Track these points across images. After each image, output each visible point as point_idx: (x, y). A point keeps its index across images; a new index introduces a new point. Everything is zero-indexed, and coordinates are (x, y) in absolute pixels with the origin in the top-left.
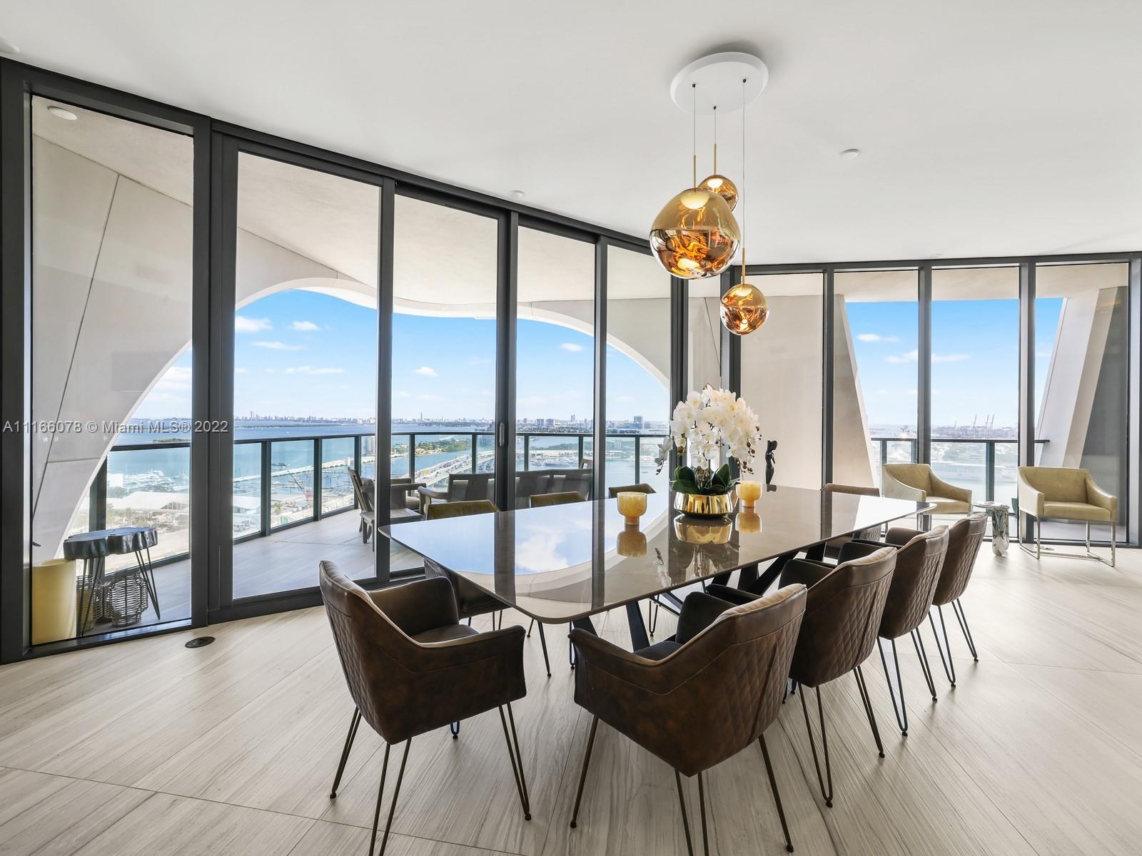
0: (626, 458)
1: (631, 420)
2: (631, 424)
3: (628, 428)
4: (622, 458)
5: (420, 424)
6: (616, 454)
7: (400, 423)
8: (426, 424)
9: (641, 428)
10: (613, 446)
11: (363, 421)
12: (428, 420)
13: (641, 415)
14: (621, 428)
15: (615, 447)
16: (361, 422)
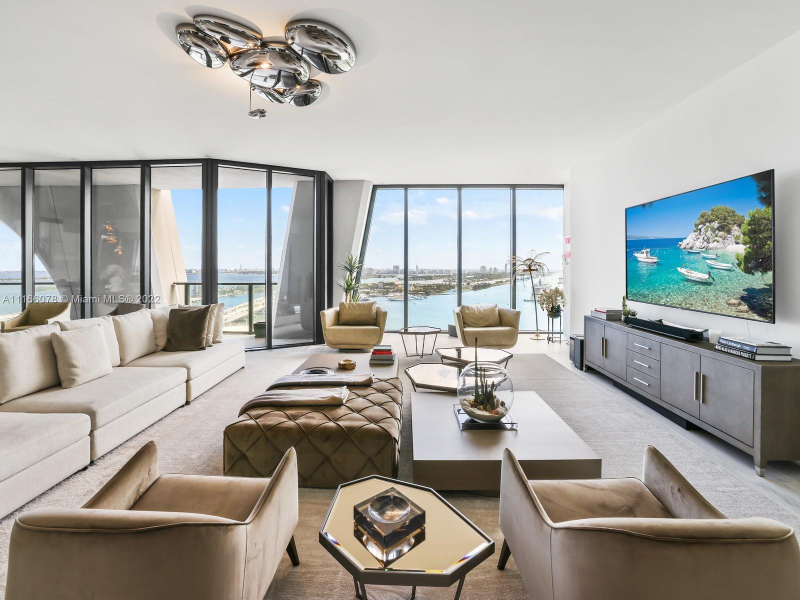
0: (385, 294)
1: (392, 268)
2: (391, 271)
3: (389, 274)
4: (383, 294)
5: (239, 273)
6: (379, 292)
7: (225, 272)
8: (244, 273)
9: (398, 273)
10: (378, 286)
11: (196, 271)
12: (246, 269)
13: (398, 265)
14: (384, 274)
15: (379, 287)
16: (195, 272)
